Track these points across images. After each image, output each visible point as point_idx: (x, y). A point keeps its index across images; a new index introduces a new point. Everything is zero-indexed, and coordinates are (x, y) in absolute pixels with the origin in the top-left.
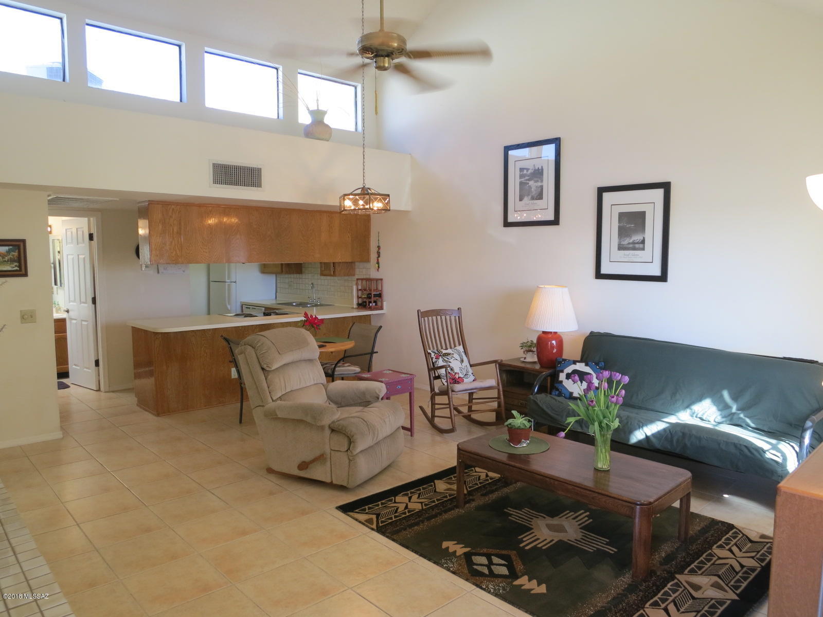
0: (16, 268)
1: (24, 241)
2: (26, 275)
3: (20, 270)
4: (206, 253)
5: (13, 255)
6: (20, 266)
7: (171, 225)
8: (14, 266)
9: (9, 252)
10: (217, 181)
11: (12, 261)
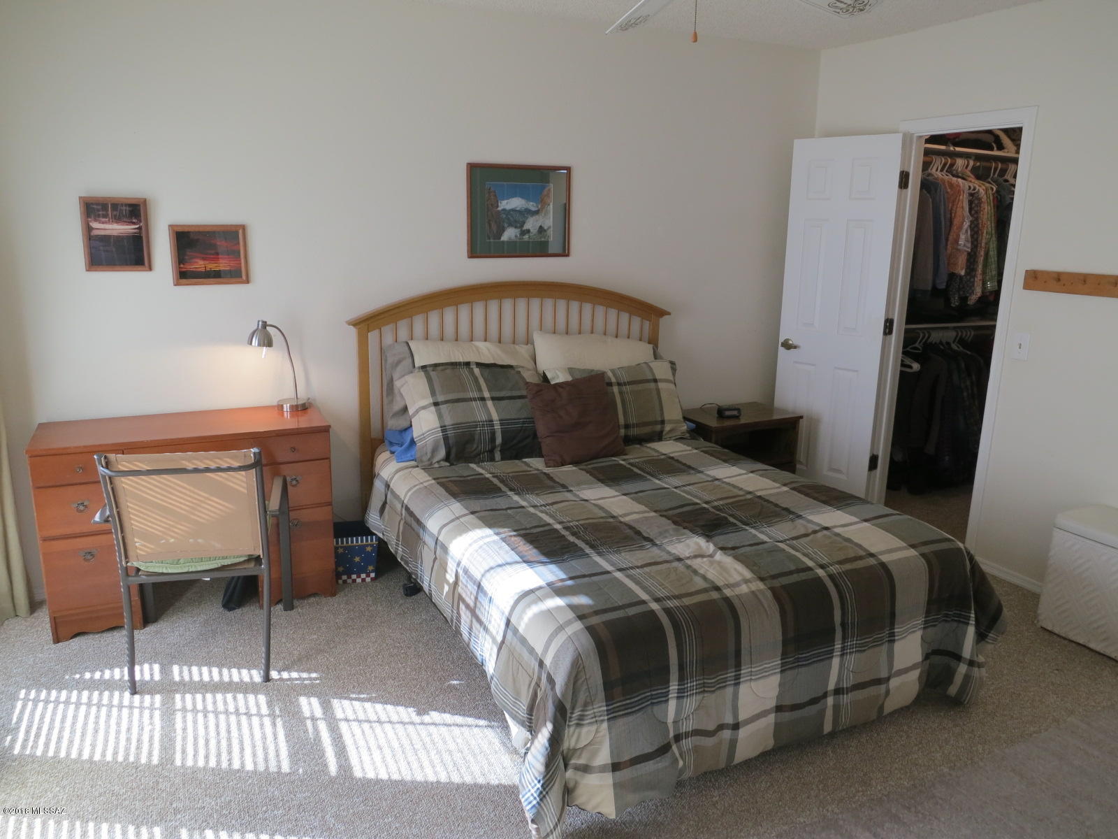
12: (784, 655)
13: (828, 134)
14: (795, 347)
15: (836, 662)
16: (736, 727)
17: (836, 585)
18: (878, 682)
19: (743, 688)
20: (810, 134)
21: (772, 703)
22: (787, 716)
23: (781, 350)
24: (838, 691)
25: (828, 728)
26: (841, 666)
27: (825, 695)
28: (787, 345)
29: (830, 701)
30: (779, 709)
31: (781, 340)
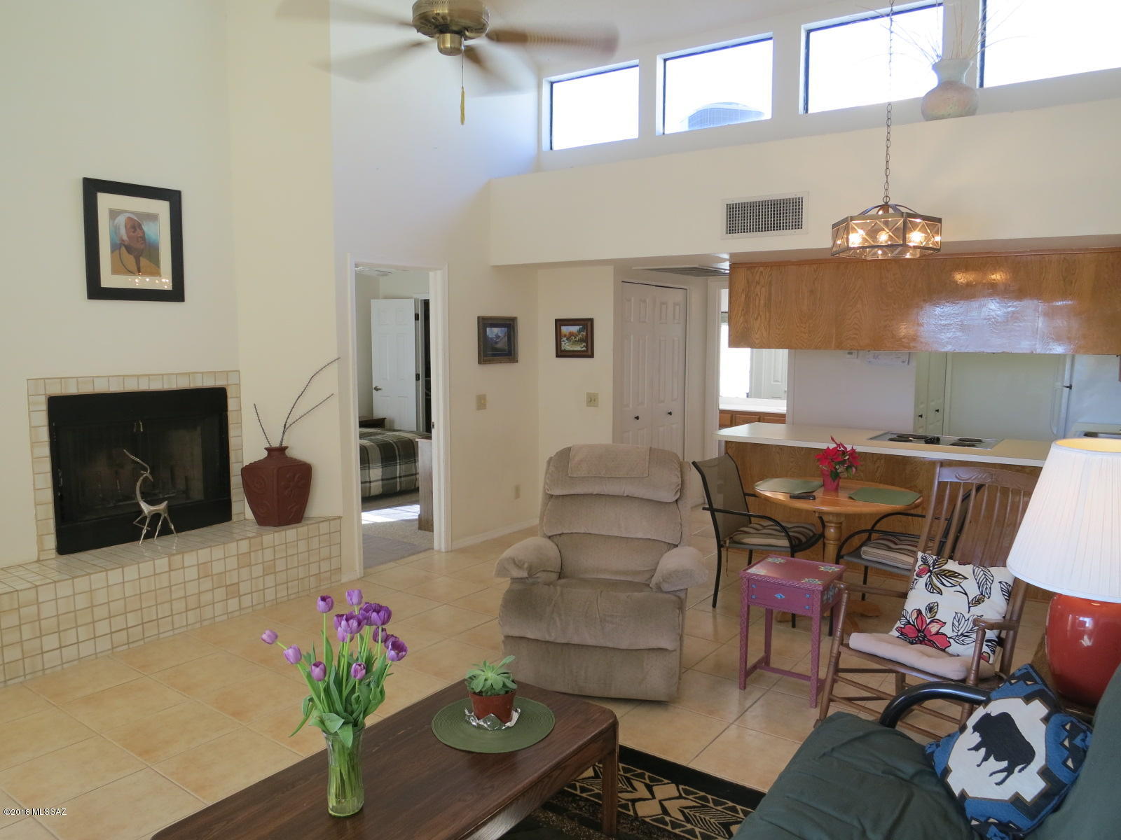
0: (584, 349)
1: (591, 320)
2: (592, 356)
3: (587, 351)
4: (805, 333)
5: (582, 335)
6: (587, 347)
7: (757, 295)
8: (582, 346)
9: (579, 331)
10: (732, 228)
11: (581, 341)
12: (382, 462)
13: (386, 298)
14: (380, 389)
15: (398, 467)
16: (370, 482)
17: (397, 446)
18: (412, 475)
19: (371, 471)
20: (378, 298)
21: (380, 478)
22: (385, 482)
23: (374, 391)
24: (400, 477)
25: (398, 489)
26: (400, 467)
27: (396, 478)
28: (377, 389)
29: (398, 480)
30: (382, 480)
31: (374, 387)
